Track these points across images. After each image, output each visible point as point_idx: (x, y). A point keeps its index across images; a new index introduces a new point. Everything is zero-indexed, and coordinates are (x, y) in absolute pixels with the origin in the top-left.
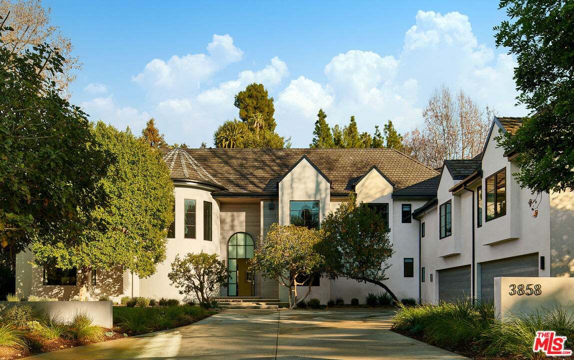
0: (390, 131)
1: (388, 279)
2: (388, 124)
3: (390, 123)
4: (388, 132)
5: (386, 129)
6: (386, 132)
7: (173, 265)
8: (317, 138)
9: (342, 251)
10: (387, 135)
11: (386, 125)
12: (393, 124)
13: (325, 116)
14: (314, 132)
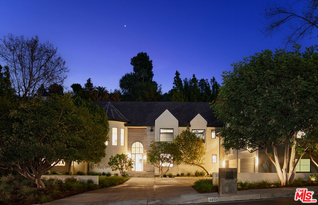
0: (214, 82)
1: (204, 164)
2: (212, 79)
3: (214, 78)
4: (213, 83)
5: (212, 81)
6: (212, 83)
7: (110, 159)
8: (175, 86)
9: (183, 152)
10: (212, 84)
11: (211, 79)
12: (215, 78)
13: (179, 74)
14: (174, 83)
